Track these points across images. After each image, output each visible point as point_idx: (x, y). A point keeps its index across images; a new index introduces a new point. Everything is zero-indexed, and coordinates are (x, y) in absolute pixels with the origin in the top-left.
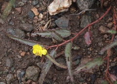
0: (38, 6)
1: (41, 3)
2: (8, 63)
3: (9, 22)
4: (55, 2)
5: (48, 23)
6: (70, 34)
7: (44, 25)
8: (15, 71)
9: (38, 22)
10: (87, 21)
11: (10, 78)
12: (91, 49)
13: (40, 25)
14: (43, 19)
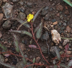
0: (58, 25)
1: (59, 27)
2: (30, 4)
3: (52, 8)
4: (57, 33)
5: (47, 29)
6: (37, 38)
7: (47, 26)
8: (25, 7)
9: (49, 24)
10: (44, 50)
11: (21, 3)
12: (29, 50)
13: (47, 24)
14: (50, 26)
